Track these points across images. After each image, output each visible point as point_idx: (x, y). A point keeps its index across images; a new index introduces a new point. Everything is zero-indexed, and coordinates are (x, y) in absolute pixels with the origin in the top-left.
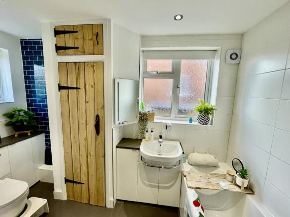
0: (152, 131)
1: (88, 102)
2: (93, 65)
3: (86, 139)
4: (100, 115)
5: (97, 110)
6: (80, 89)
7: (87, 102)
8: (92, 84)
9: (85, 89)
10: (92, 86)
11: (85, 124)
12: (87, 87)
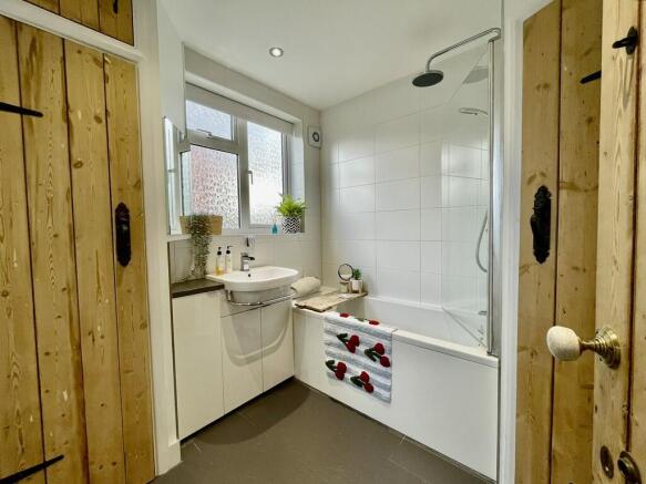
0: (228, 252)
1: (79, 165)
2: (102, 60)
3: (72, 289)
4: (129, 206)
5: (120, 190)
6: (39, 115)
7: (72, 164)
8: (100, 111)
9: (68, 121)
10: (98, 119)
11: (65, 235)
12: (77, 116)
